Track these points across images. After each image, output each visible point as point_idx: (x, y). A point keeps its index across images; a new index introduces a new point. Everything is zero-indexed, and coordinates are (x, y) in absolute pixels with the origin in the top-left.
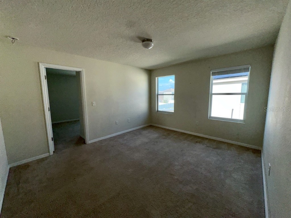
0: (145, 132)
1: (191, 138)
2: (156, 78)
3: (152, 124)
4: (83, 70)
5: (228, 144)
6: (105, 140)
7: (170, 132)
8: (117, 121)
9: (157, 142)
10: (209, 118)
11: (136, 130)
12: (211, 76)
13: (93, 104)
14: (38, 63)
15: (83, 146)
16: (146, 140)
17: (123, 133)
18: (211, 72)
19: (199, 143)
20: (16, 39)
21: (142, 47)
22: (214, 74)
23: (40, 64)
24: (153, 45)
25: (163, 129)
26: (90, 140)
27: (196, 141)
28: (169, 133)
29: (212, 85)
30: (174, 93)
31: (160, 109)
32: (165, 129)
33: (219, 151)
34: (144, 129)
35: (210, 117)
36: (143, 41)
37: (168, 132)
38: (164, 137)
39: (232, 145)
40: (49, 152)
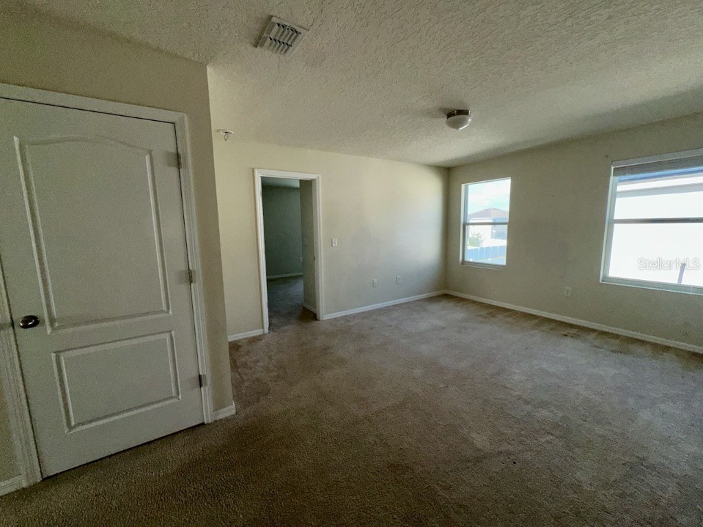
0: (434, 307)
1: (551, 326)
2: (463, 186)
3: (451, 293)
4: (318, 177)
5: (655, 346)
6: (354, 316)
7: (494, 311)
8: (375, 280)
9: (466, 328)
10: (601, 281)
11: (414, 301)
12: (612, 178)
13: (334, 244)
14: (253, 169)
15: (315, 323)
16: (439, 323)
17: (388, 307)
18: (613, 168)
19: (572, 337)
20: (231, 133)
21: (447, 128)
22: (619, 171)
23: (256, 171)
24: (470, 120)
25: (474, 302)
26: (327, 312)
27: (565, 333)
28: (491, 313)
29: (615, 197)
30: (508, 221)
31: (469, 259)
32: (481, 304)
33: (628, 358)
34: (431, 300)
35: (605, 278)
36: (450, 115)
37: (491, 311)
38: (482, 319)
39: (667, 349)
40: (263, 327)
